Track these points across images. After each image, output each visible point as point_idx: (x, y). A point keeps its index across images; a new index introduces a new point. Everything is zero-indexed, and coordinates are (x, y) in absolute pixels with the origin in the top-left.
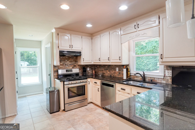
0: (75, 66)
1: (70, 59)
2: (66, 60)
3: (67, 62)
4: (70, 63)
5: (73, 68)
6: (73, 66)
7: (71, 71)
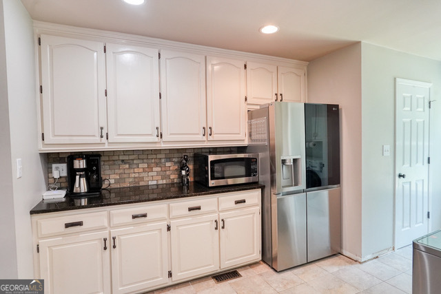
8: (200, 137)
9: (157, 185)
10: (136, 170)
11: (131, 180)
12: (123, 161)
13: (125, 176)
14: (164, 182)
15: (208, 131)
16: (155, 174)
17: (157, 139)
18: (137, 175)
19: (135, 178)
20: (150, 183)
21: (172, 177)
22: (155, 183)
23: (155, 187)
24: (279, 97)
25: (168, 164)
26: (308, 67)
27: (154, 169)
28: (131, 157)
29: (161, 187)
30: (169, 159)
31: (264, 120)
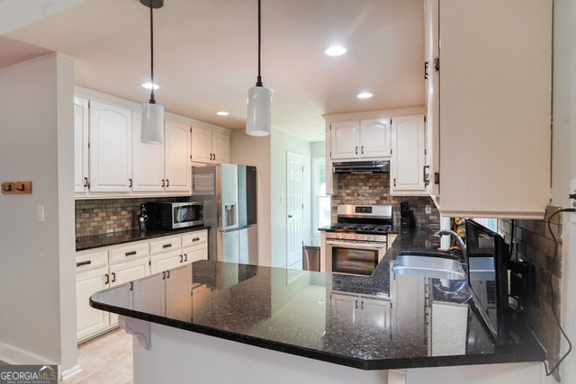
0: (385, 198)
1: (371, 180)
2: (361, 184)
3: (364, 188)
4: (371, 191)
5: (378, 203)
6: (378, 198)
7: (369, 210)
8: (160, 188)
9: (114, 233)
10: (96, 219)
11: (91, 229)
12: (84, 210)
13: (86, 225)
14: (120, 230)
15: (165, 183)
16: (112, 222)
17: (129, 189)
18: (96, 224)
19: (94, 227)
20: (108, 231)
21: (127, 225)
22: (112, 231)
23: (112, 235)
24: (213, 156)
25: (123, 213)
26: (231, 134)
27: (112, 218)
28: (92, 206)
29: (117, 234)
30: (123, 208)
31: (211, 176)
